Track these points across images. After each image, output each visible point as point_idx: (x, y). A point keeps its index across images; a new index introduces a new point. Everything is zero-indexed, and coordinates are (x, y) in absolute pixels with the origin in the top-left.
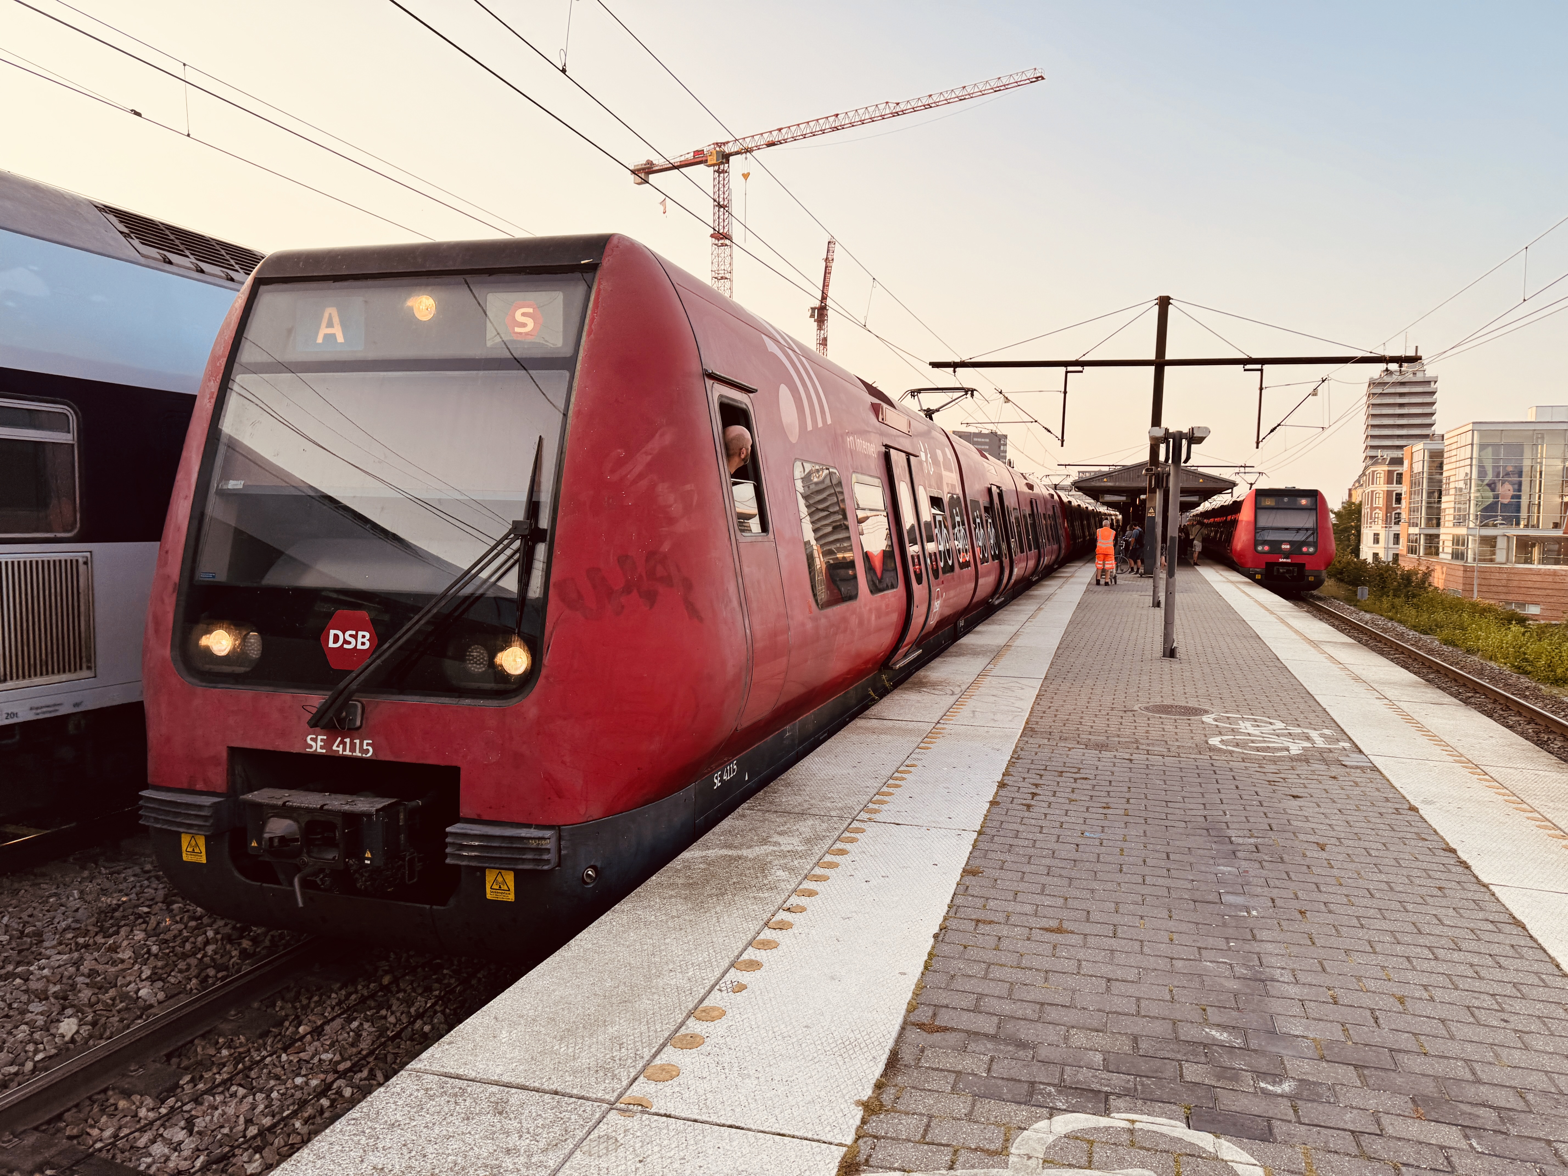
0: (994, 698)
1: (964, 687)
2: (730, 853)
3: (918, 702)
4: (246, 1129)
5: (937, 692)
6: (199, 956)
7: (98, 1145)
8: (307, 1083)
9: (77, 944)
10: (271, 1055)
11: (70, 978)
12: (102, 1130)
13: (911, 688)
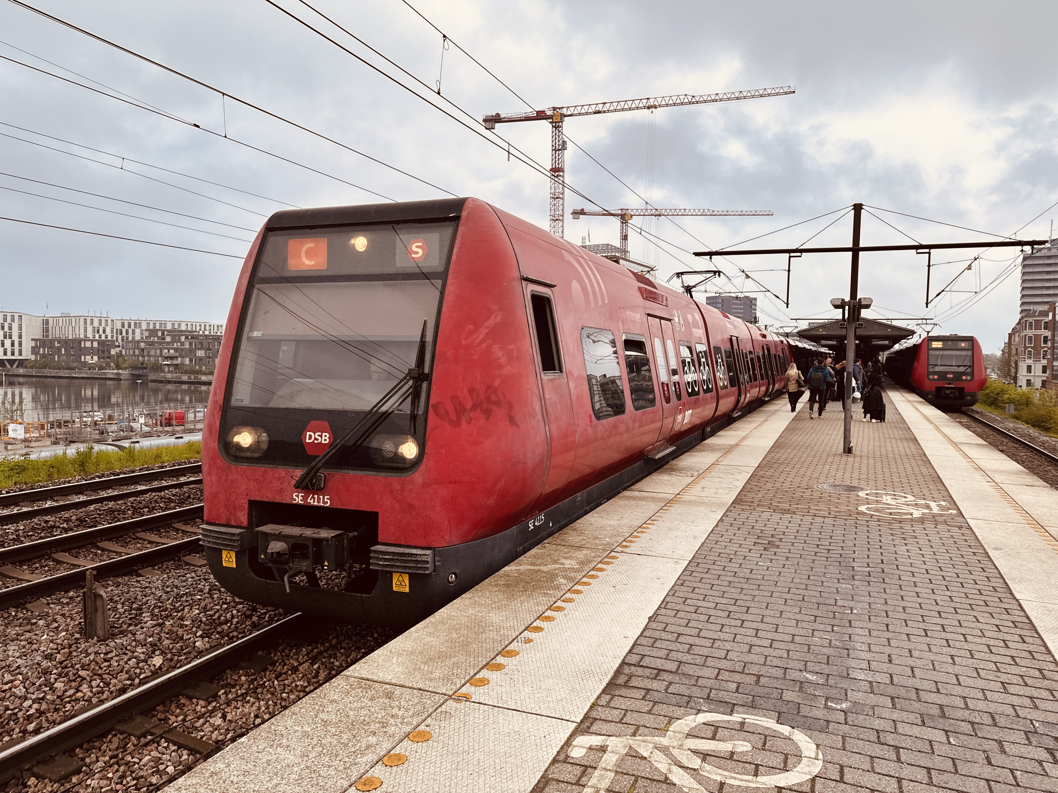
0: (719, 479)
1: (700, 472)
2: (533, 568)
3: (668, 480)
4: (254, 720)
5: (681, 475)
6: (229, 625)
7: (175, 724)
8: (288, 697)
9: (161, 615)
10: (269, 681)
11: (157, 634)
12: (176, 717)
13: (665, 472)
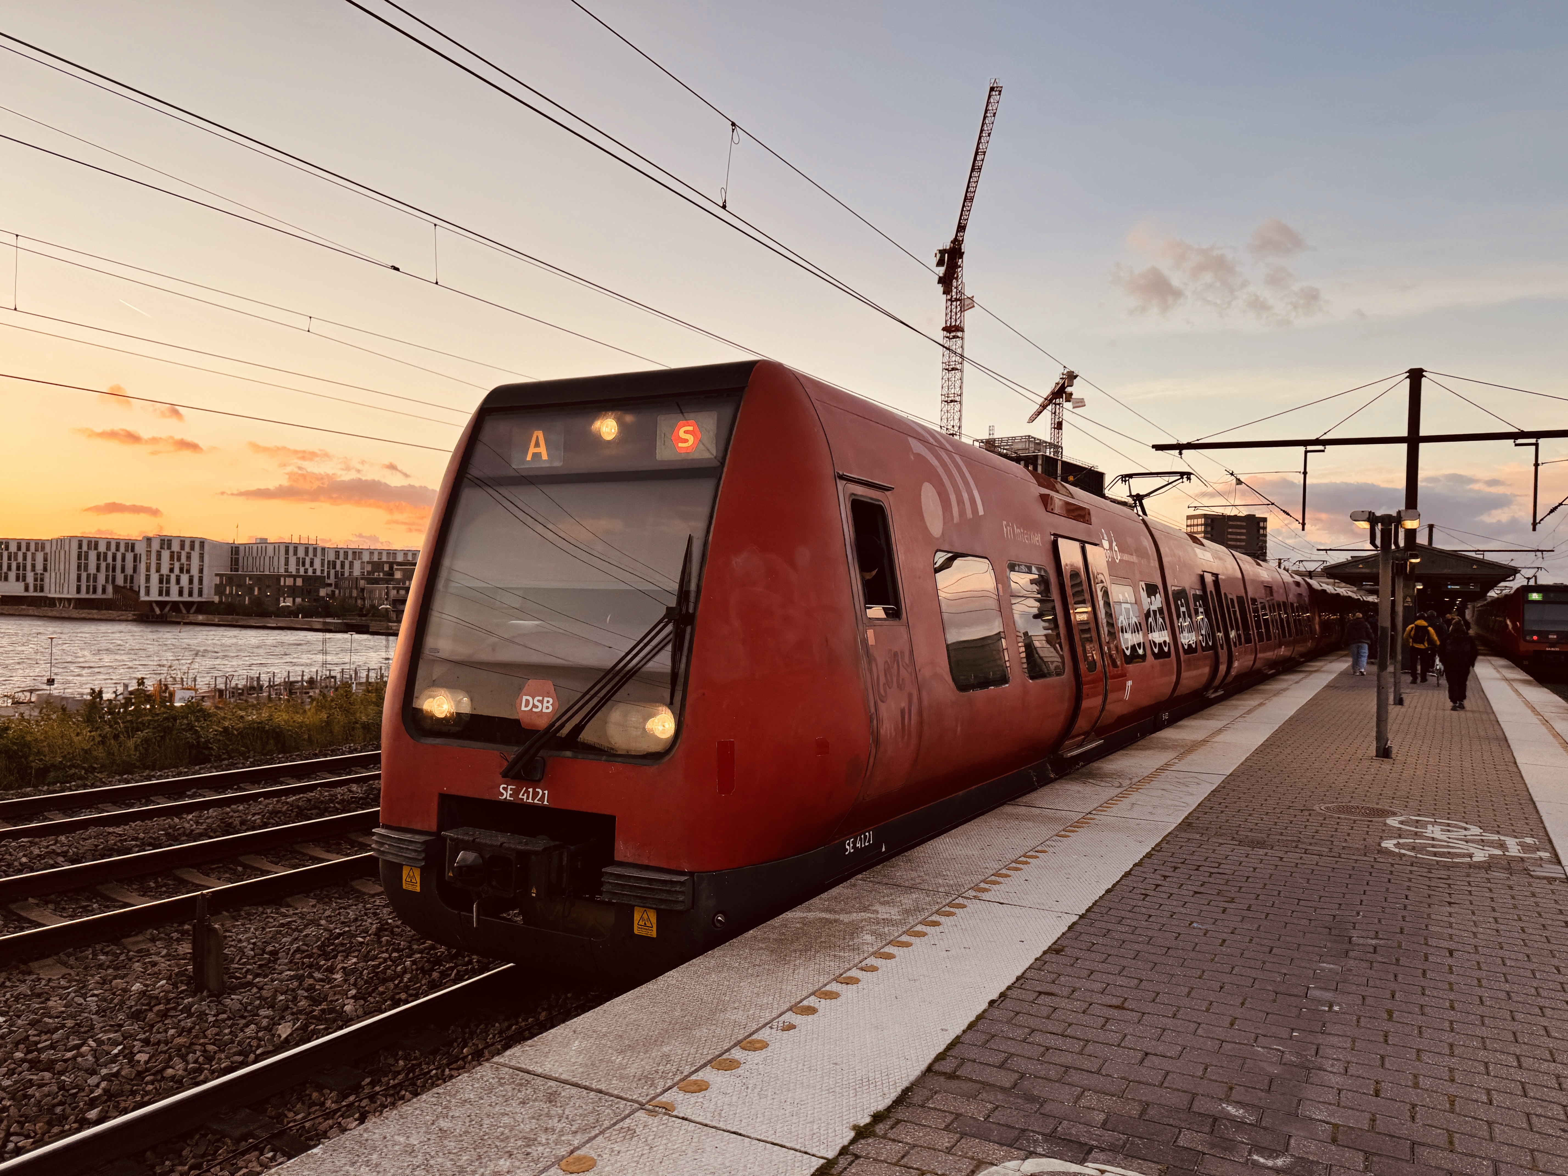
0: (1163, 792)
1: (1135, 780)
2: (828, 916)
3: (1079, 792)
5: (1103, 784)
11: (293, 990)
13: (1077, 779)
